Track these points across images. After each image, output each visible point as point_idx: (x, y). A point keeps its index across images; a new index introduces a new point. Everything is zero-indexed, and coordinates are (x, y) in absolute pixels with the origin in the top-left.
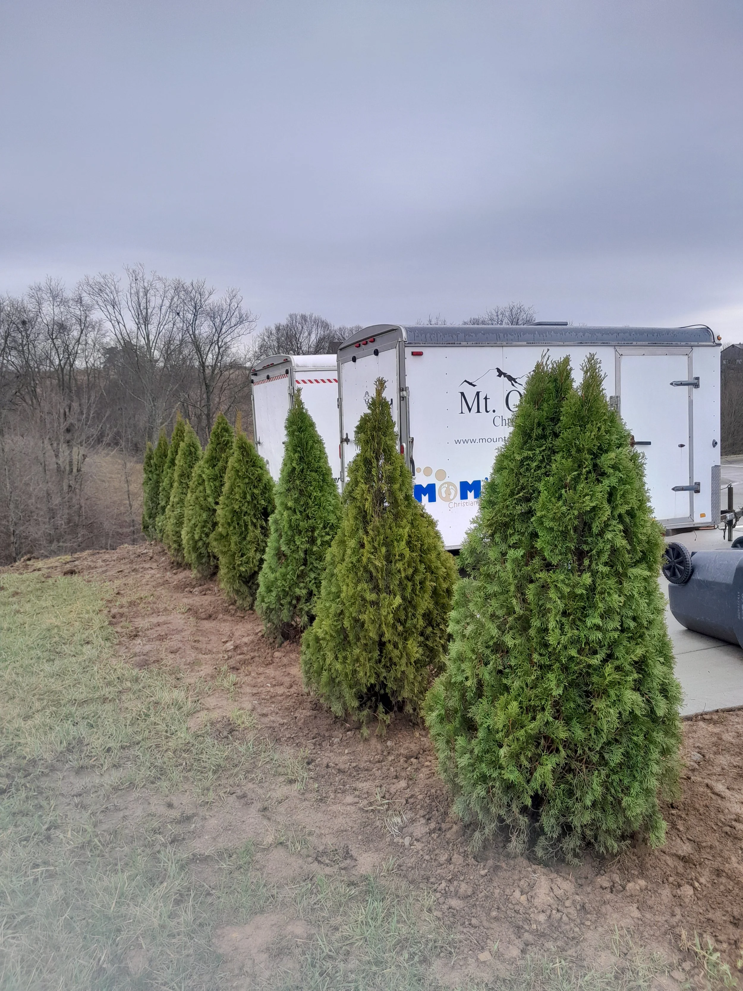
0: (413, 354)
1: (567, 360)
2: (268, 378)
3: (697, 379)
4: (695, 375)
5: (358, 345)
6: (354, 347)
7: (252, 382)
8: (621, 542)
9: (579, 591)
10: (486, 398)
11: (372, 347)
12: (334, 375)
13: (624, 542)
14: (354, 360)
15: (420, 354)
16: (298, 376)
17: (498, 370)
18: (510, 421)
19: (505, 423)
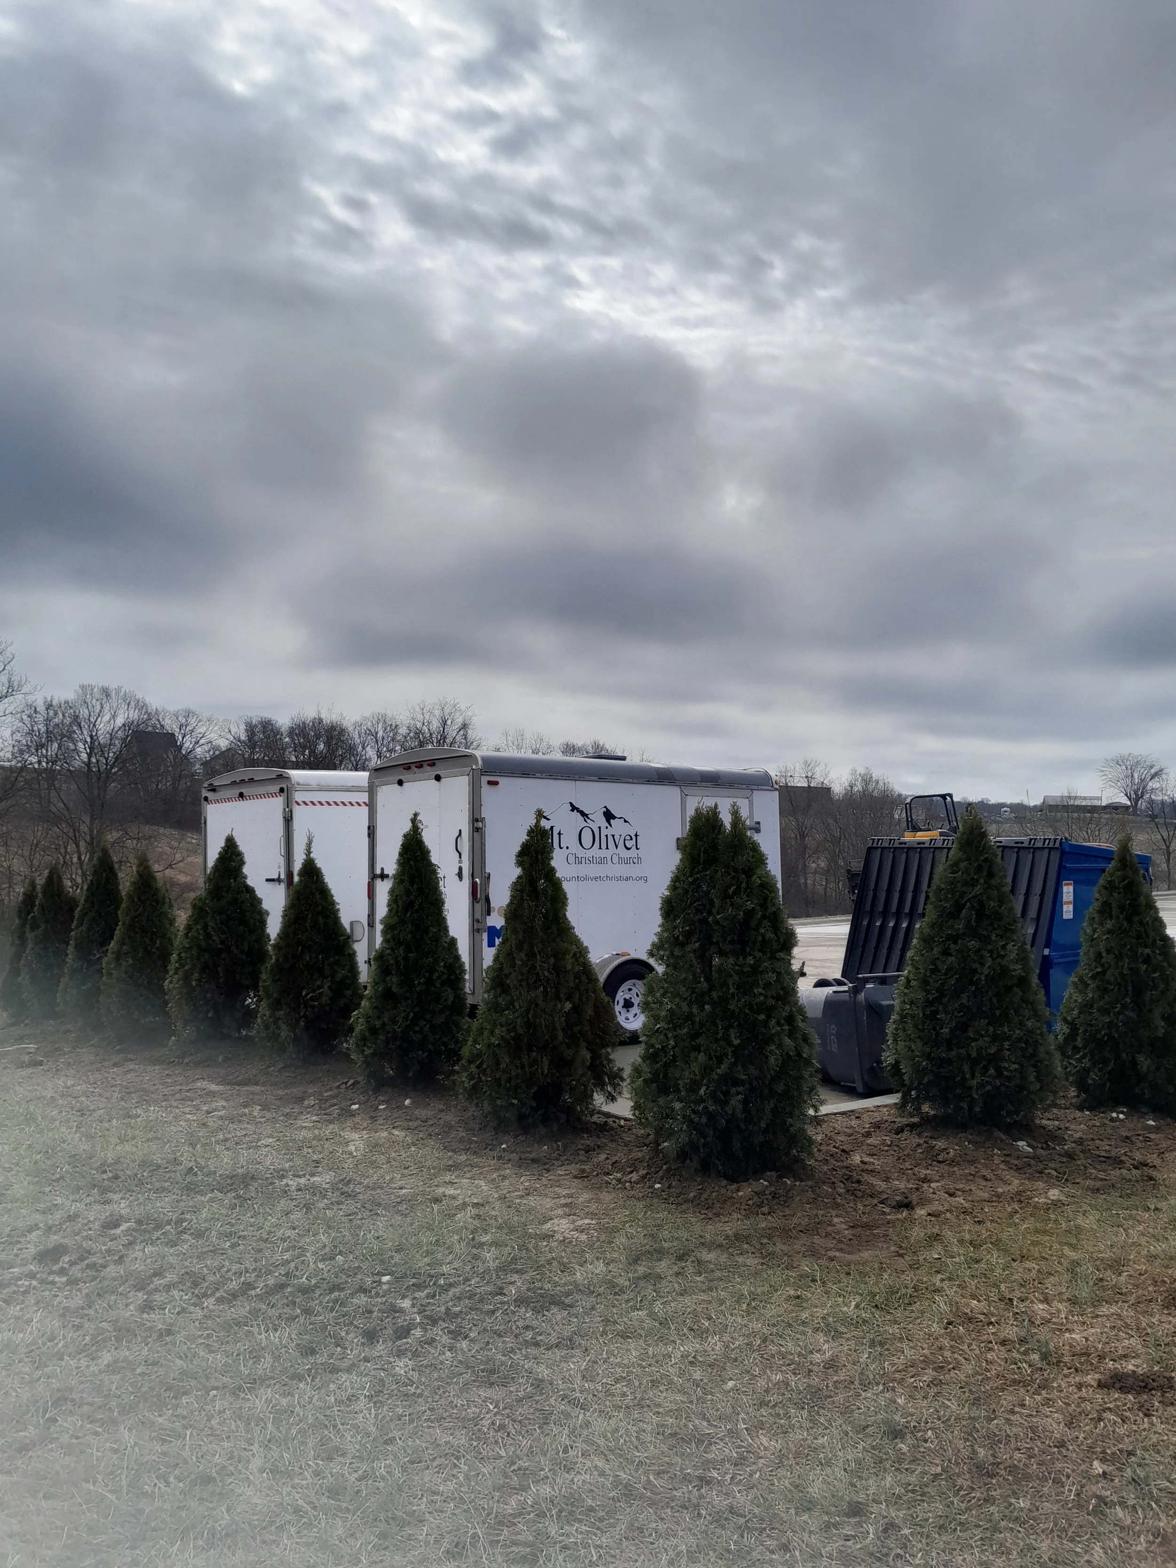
0: (489, 783)
1: (716, 806)
2: (241, 795)
3: (758, 823)
4: (756, 820)
5: (407, 767)
6: (401, 768)
7: (206, 799)
8: (770, 935)
9: (746, 970)
10: (559, 834)
11: (434, 772)
12: (364, 797)
13: (773, 936)
14: (400, 783)
15: (496, 783)
16: (298, 796)
17: (571, 804)
18: (583, 860)
19: (579, 861)
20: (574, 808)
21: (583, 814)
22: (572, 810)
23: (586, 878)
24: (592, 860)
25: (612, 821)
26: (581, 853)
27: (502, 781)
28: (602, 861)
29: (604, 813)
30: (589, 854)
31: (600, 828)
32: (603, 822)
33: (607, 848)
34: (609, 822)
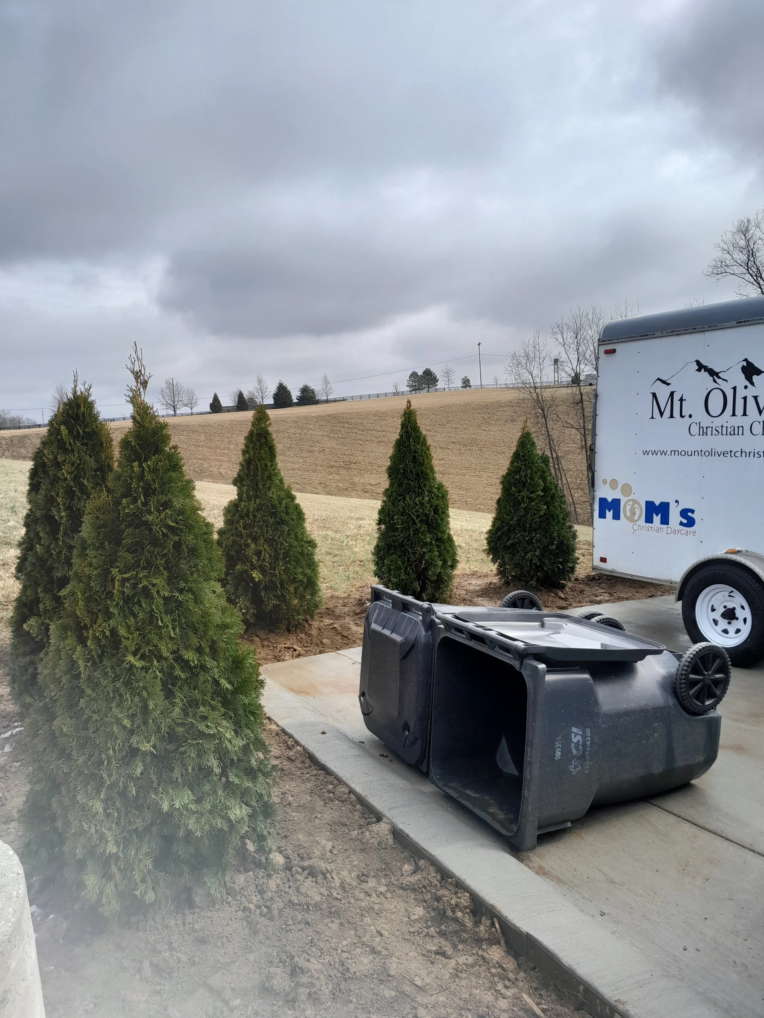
0: (608, 352)
10: (681, 400)
15: (614, 351)
17: (698, 362)
18: (709, 430)
19: (703, 431)
20: (700, 367)
21: (712, 373)
22: (699, 370)
23: (711, 453)
24: (719, 431)
25: (755, 378)
26: (706, 421)
27: (620, 348)
28: (736, 431)
29: (743, 368)
30: (717, 422)
31: (735, 389)
32: (740, 380)
33: (745, 414)
34: (749, 378)
